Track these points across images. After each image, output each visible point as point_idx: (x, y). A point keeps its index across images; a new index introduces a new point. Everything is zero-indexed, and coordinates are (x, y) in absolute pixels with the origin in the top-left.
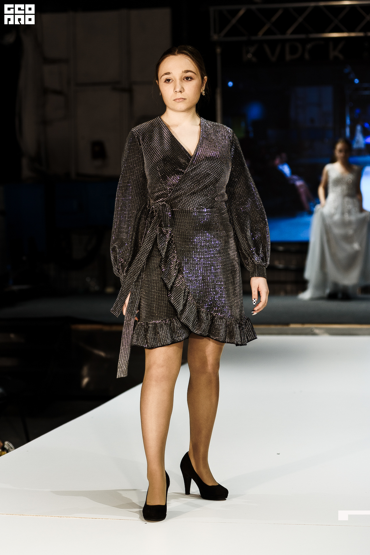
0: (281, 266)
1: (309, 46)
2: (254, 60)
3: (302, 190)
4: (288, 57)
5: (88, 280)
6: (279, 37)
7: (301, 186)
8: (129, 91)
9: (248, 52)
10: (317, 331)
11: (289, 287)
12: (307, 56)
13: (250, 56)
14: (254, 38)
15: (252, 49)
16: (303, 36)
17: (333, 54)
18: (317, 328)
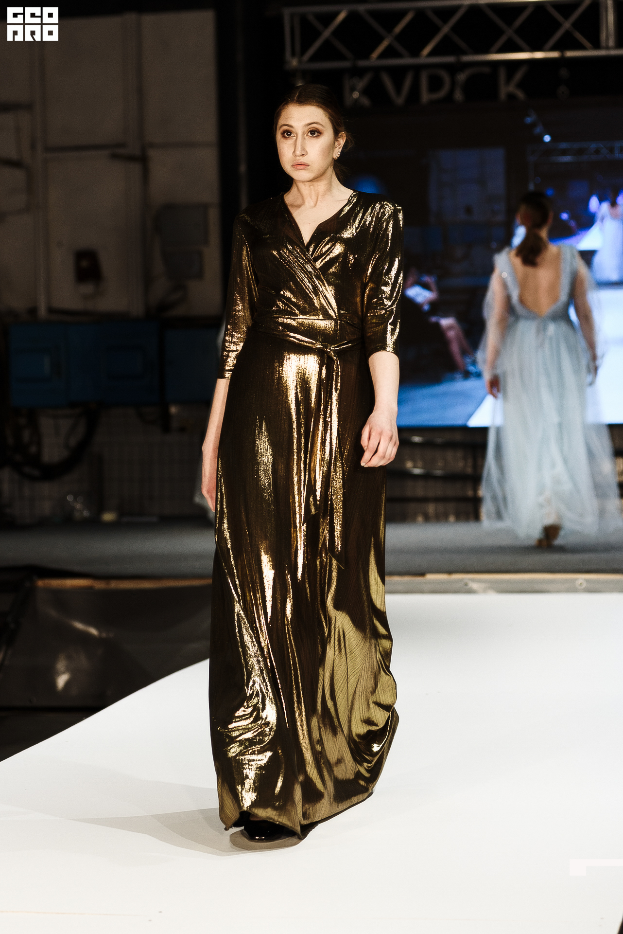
0: (417, 471)
1: (462, 77)
2: (366, 102)
3: (451, 334)
4: (426, 97)
5: (70, 498)
6: (408, 61)
7: (450, 328)
8: (143, 160)
9: (353, 89)
10: (474, 586)
11: (431, 508)
12: (458, 95)
13: (356, 95)
14: (362, 63)
15: (361, 84)
16: (450, 59)
17: (507, 89)
18: (473, 580)
